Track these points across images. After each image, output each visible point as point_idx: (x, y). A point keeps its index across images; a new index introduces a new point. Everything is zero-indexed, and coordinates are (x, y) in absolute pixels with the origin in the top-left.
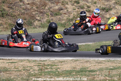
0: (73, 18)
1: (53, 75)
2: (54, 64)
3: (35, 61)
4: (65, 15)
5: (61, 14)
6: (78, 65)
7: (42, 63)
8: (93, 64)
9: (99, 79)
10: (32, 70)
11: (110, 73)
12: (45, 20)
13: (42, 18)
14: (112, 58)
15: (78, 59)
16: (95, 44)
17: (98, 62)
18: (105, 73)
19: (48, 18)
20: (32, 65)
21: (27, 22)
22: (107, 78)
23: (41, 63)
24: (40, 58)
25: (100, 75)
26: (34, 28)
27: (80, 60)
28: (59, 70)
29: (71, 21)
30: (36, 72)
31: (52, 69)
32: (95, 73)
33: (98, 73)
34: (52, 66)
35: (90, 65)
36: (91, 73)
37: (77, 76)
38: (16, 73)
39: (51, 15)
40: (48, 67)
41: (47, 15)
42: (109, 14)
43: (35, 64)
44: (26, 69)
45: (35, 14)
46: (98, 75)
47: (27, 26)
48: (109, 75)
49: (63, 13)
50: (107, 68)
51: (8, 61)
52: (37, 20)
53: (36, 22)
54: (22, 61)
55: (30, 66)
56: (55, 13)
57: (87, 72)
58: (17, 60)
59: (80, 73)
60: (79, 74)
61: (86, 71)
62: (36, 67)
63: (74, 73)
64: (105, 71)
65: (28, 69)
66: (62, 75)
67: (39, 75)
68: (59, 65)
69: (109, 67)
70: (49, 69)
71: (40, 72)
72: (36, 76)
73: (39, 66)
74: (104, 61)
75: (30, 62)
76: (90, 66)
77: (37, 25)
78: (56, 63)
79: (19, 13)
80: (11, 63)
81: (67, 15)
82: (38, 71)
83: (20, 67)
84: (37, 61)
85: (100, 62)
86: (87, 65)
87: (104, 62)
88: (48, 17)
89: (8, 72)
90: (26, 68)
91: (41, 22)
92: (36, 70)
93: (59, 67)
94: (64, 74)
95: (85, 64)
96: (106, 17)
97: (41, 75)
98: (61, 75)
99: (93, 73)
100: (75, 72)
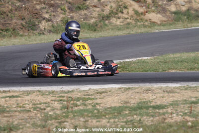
0: (110, 14)
1: (89, 117)
2: (87, 97)
3: (53, 92)
4: (95, 9)
5: (87, 8)
6: (132, 97)
7: (66, 95)
8: (158, 95)
9: (173, 121)
10: (49, 108)
11: (193, 109)
12: (60, 19)
13: (54, 16)
14: (191, 83)
15: (131, 87)
16: (155, 58)
17: (168, 90)
18: (183, 110)
19: (64, 16)
20: (49, 100)
21: (26, 23)
22: (188, 118)
23: (64, 97)
24: (61, 87)
25: (174, 113)
26: (40, 34)
27: (135, 89)
28: (98, 107)
29: (107, 20)
30: (58, 112)
31: (85, 105)
32: (165, 110)
33: (169, 110)
34: (84, 100)
35: (154, 97)
36: (158, 111)
37: (133, 116)
38: (21, 115)
39: (69, 9)
40: (78, 103)
41: (62, 10)
42: (175, 4)
43: (53, 98)
44: (38, 108)
45: (40, 9)
46: (171, 113)
47: (27, 31)
48: (191, 113)
49: (91, 6)
50: (186, 100)
51: (4, 95)
52: (44, 19)
53: (44, 22)
54: (28, 93)
55: (45, 101)
56: (76, 5)
57: (150, 109)
58: (19, 91)
59: (138, 112)
60: (135, 113)
61: (148, 108)
62: (56, 103)
63: (127, 112)
64: (182, 106)
65: (42, 108)
66: (105, 116)
67: (64, 117)
68: (97, 99)
69: (190, 99)
70: (80, 105)
71: (64, 113)
72: (59, 119)
73: (62, 102)
74: (177, 88)
75: (43, 95)
76: (154, 99)
77: (45, 29)
78: (91, 95)
79: (10, 7)
80: (10, 97)
81: (98, 9)
82: (61, 110)
83: (26, 104)
84: (57, 92)
85: (171, 91)
86: (149, 97)
87: (178, 91)
88: (65, 14)
89: (6, 115)
90: (38, 106)
91: (53, 22)
92: (57, 109)
93: (98, 101)
94: (109, 114)
95: (144, 95)
96: (169, 11)
97: (67, 117)
98: (103, 116)
99: (161, 111)
100: (130, 111)
